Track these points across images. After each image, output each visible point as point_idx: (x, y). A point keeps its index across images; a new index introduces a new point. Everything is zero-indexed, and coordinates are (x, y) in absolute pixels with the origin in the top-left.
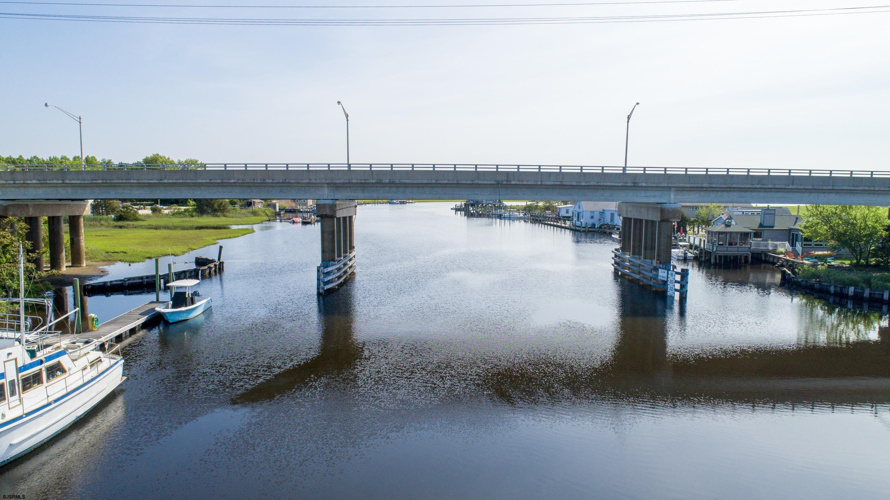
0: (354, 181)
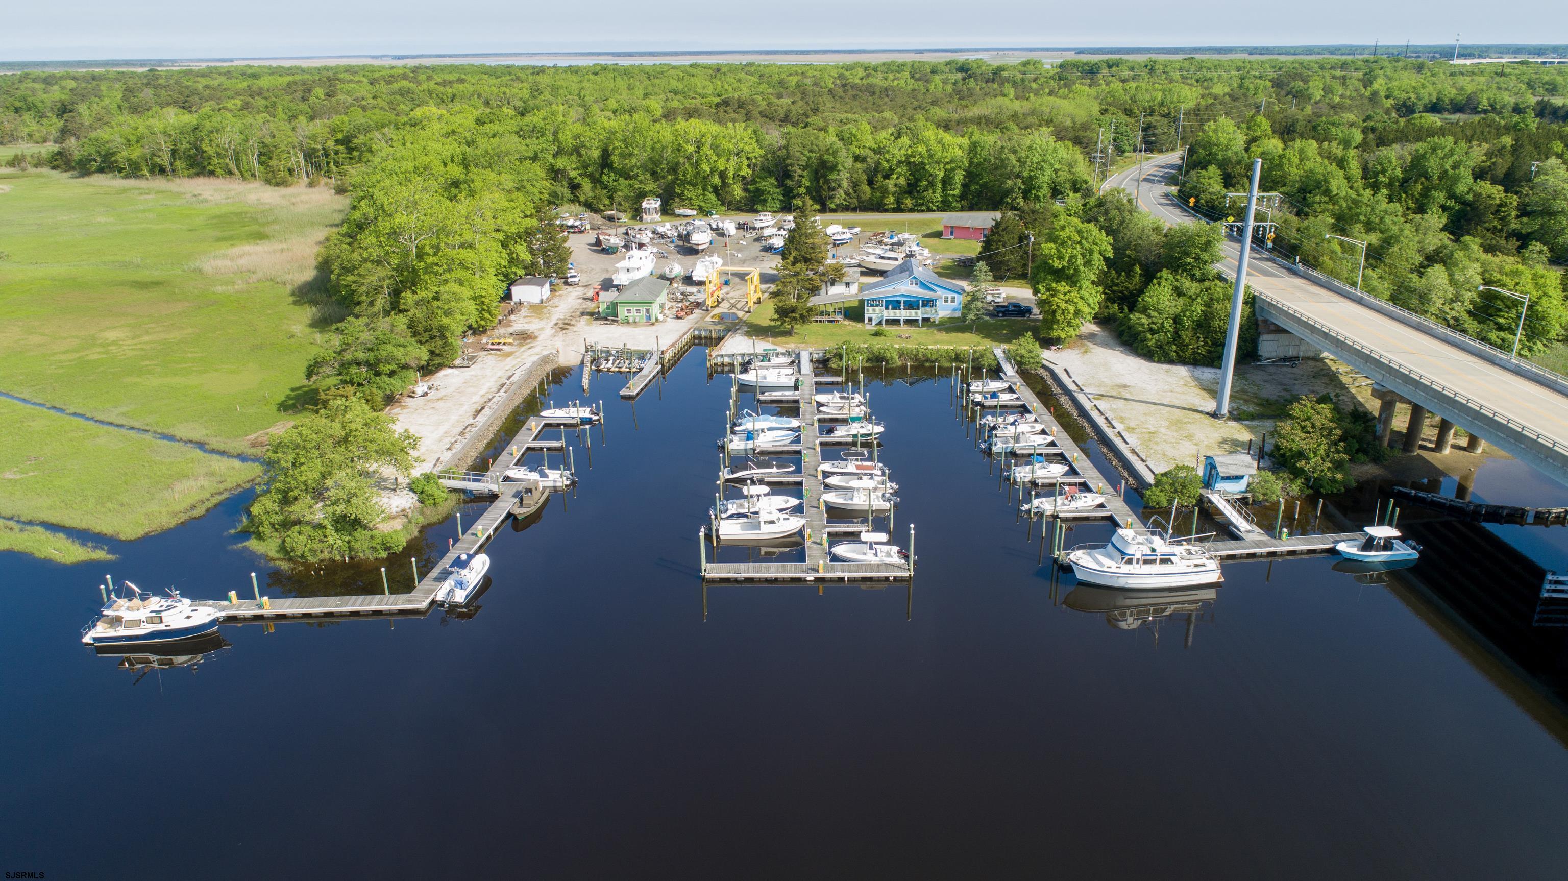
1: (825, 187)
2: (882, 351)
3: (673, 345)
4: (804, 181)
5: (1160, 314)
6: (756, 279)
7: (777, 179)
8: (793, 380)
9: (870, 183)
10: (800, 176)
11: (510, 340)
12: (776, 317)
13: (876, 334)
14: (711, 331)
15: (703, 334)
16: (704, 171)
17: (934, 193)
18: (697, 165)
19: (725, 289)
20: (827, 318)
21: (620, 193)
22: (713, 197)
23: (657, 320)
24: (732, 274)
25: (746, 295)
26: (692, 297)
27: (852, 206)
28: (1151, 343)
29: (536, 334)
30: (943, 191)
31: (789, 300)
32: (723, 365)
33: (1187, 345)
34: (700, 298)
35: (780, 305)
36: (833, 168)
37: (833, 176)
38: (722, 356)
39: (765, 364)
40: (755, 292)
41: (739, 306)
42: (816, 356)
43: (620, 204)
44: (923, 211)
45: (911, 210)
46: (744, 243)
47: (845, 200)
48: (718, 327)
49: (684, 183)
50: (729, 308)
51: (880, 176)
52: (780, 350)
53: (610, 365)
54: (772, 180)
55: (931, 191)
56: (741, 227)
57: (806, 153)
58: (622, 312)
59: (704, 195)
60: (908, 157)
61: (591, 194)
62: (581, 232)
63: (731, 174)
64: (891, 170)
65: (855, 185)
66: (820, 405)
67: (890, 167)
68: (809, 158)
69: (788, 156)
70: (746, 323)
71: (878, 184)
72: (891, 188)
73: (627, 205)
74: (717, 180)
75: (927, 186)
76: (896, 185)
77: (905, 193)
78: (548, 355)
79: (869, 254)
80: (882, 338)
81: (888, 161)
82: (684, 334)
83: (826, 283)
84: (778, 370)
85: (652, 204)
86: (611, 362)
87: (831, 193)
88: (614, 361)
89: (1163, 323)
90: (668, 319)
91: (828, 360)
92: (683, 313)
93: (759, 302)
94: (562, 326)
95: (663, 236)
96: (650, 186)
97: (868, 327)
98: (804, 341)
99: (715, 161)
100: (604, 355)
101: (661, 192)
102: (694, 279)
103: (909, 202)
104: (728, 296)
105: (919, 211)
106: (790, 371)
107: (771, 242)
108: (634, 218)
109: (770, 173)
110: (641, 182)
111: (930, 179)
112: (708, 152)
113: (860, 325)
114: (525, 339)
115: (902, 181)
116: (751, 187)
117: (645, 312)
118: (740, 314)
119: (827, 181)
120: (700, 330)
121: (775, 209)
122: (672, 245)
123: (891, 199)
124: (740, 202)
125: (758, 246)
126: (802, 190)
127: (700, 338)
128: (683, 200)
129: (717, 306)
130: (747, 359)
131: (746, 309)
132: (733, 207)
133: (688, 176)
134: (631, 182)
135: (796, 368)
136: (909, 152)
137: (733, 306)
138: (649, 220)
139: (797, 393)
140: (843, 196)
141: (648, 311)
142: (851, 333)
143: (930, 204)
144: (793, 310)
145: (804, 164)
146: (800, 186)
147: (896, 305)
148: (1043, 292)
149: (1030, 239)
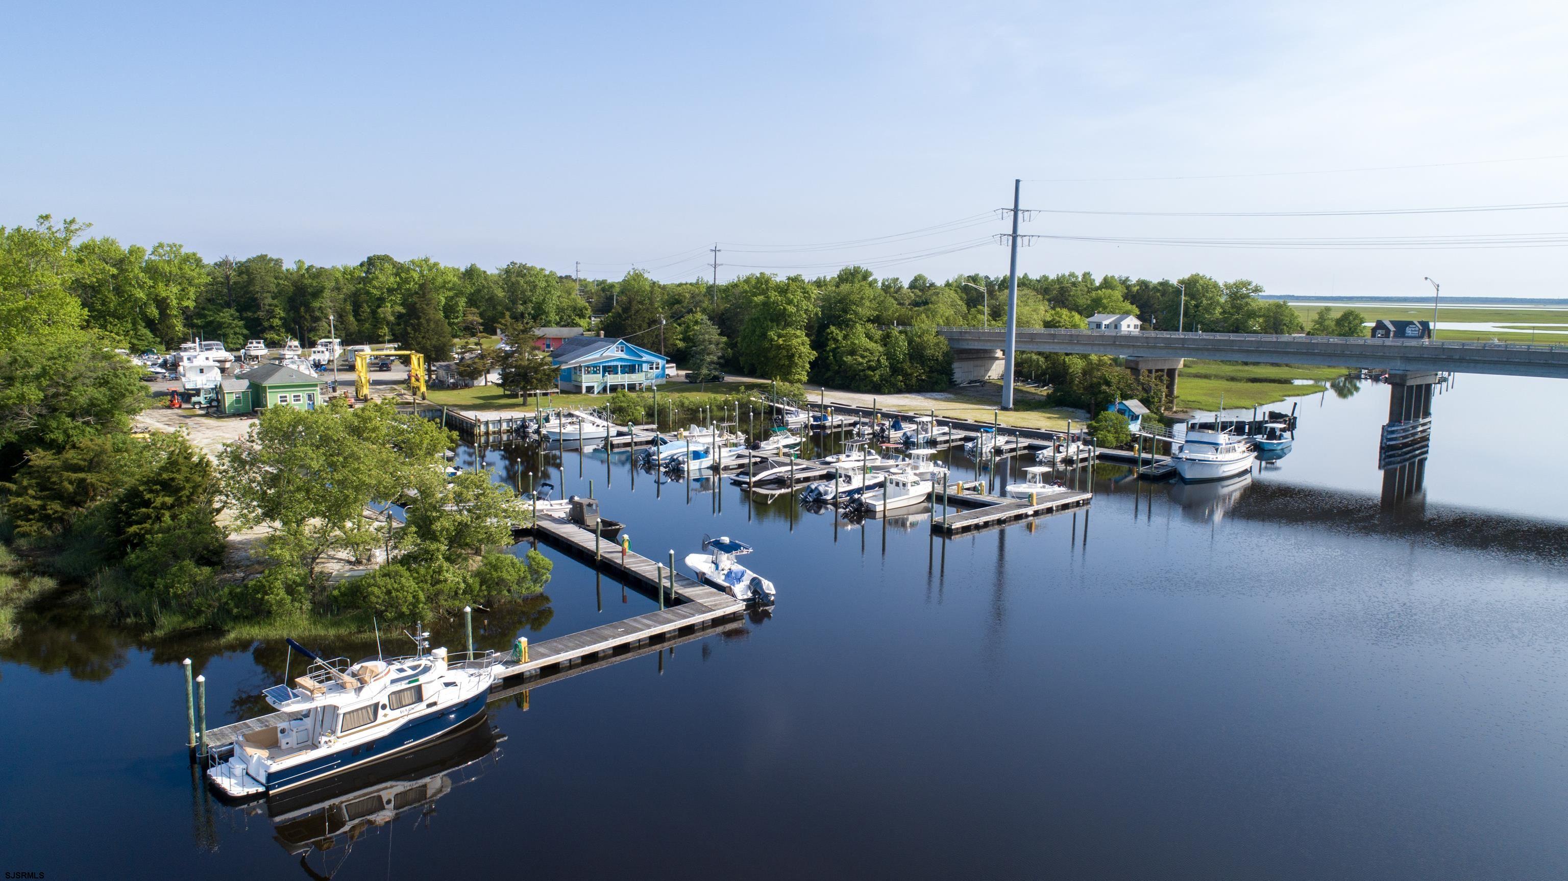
0: (1425, 356)
1: (307, 317)
4: (278, 310)
5: (871, 354)
7: (238, 311)
9: (356, 314)
10: (270, 305)
22: (148, 333)
28: (876, 378)
33: (911, 374)
36: (316, 294)
37: (316, 304)
54: (232, 311)
57: (274, 279)
58: (274, 400)
59: (135, 330)
60: (399, 284)
63: (172, 304)
64: (383, 299)
65: (341, 315)
67: (381, 295)
71: (365, 315)
72: (386, 317)
74: (153, 310)
76: (392, 314)
81: (377, 288)
87: (314, 325)
89: (878, 360)
99: (150, 287)
109: (226, 304)
116: (198, 322)
119: (309, 309)
123: (385, 329)
126: (276, 322)
141: (311, 397)
146: (272, 317)
148: (776, 338)
149: (661, 323)
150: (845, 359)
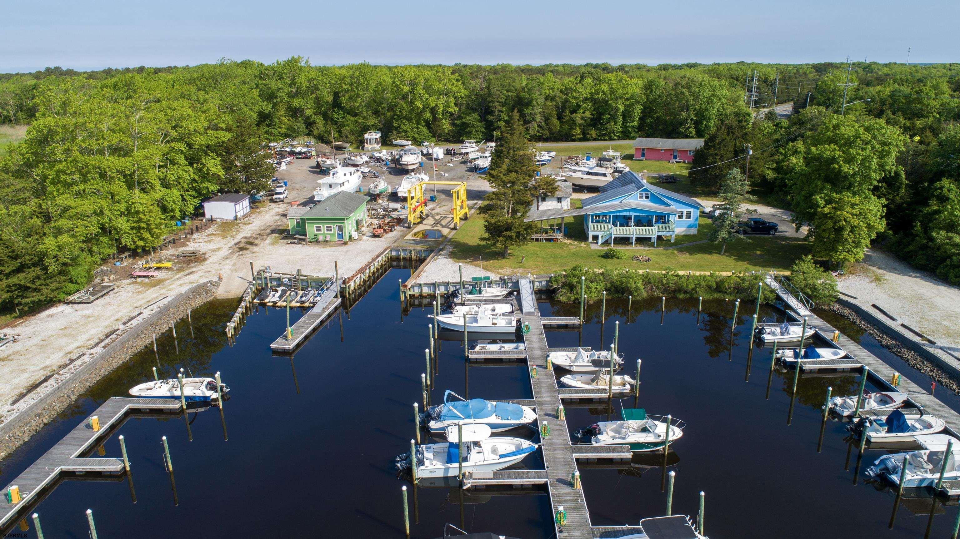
2: (624, 280)
3: (361, 271)
4: (503, 115)
6: (463, 195)
7: (479, 115)
8: (514, 323)
9: (559, 118)
10: (499, 111)
11: (169, 265)
12: (486, 235)
13: (608, 256)
14: (410, 252)
15: (402, 254)
16: (418, 108)
17: (615, 124)
18: (412, 102)
19: (430, 205)
20: (544, 236)
21: (347, 128)
22: (425, 130)
23: (351, 238)
24: (438, 191)
25: (451, 212)
26: (396, 213)
27: (544, 137)
29: (207, 256)
30: (623, 124)
31: (504, 215)
32: (421, 296)
34: (403, 214)
35: (493, 221)
36: (529, 104)
37: (528, 111)
38: (420, 286)
39: (476, 296)
40: (462, 207)
41: (444, 222)
42: (537, 284)
43: (347, 137)
44: (606, 140)
45: (595, 140)
46: (452, 165)
47: (538, 131)
48: (419, 247)
49: (400, 118)
50: (433, 226)
51: (568, 111)
52: (494, 277)
53: (276, 299)
54: (476, 116)
55: (612, 123)
56: (448, 153)
57: (505, 92)
58: (311, 229)
59: (417, 128)
60: (592, 94)
61: (323, 129)
62: (308, 158)
63: (440, 110)
64: (578, 106)
65: (547, 119)
66: (560, 371)
67: (577, 104)
68: (508, 96)
69: (490, 94)
70: (451, 242)
71: (566, 118)
72: (578, 120)
73: (353, 137)
74: (428, 115)
75: (609, 119)
76: (582, 118)
77: (590, 125)
78: (205, 284)
79: (574, 171)
80: (615, 260)
81: (575, 98)
82: (378, 256)
83: (537, 197)
84: (490, 307)
85: (373, 135)
86: (278, 294)
88: (284, 292)
90: (364, 238)
91: (554, 291)
92: (380, 231)
93: (465, 218)
94: (242, 245)
95: (378, 160)
96: (372, 121)
97: (594, 247)
98: (520, 264)
99: (427, 99)
100: (274, 283)
101: (382, 126)
102: (400, 195)
103: (593, 133)
104: (433, 212)
105: (601, 140)
106: (507, 308)
107: (476, 163)
108: (358, 148)
109: (474, 110)
110: (364, 118)
111: (612, 113)
112: (421, 92)
113: (583, 245)
114: (189, 262)
115: (588, 114)
116: (458, 122)
117: (336, 229)
118: (445, 231)
120: (397, 250)
121: (479, 140)
122: (385, 168)
123: (578, 130)
124: (449, 134)
125: (464, 167)
126: (501, 123)
127: (398, 259)
128: (400, 133)
129: (420, 223)
130: (452, 289)
131: (452, 226)
132: (442, 138)
133: (404, 112)
134: (356, 118)
135: (515, 302)
136: (593, 90)
137: (438, 222)
138: (370, 149)
139: (521, 346)
140: (537, 128)
141: (340, 228)
142: (575, 254)
143: (612, 135)
144: (508, 228)
145: (503, 101)
146: (500, 120)
147: (623, 221)
148: (822, 204)
149: (748, 152)
150: (934, 234)
